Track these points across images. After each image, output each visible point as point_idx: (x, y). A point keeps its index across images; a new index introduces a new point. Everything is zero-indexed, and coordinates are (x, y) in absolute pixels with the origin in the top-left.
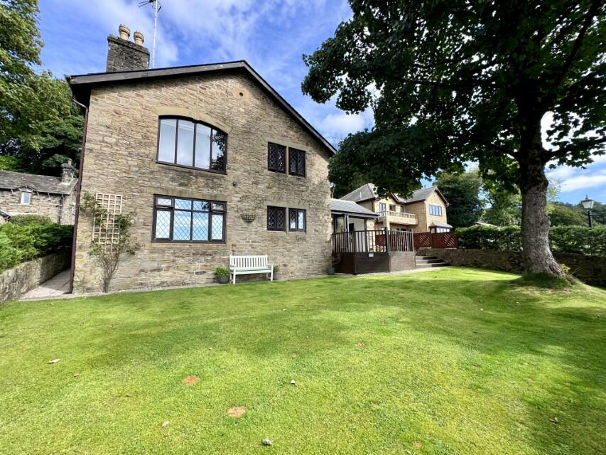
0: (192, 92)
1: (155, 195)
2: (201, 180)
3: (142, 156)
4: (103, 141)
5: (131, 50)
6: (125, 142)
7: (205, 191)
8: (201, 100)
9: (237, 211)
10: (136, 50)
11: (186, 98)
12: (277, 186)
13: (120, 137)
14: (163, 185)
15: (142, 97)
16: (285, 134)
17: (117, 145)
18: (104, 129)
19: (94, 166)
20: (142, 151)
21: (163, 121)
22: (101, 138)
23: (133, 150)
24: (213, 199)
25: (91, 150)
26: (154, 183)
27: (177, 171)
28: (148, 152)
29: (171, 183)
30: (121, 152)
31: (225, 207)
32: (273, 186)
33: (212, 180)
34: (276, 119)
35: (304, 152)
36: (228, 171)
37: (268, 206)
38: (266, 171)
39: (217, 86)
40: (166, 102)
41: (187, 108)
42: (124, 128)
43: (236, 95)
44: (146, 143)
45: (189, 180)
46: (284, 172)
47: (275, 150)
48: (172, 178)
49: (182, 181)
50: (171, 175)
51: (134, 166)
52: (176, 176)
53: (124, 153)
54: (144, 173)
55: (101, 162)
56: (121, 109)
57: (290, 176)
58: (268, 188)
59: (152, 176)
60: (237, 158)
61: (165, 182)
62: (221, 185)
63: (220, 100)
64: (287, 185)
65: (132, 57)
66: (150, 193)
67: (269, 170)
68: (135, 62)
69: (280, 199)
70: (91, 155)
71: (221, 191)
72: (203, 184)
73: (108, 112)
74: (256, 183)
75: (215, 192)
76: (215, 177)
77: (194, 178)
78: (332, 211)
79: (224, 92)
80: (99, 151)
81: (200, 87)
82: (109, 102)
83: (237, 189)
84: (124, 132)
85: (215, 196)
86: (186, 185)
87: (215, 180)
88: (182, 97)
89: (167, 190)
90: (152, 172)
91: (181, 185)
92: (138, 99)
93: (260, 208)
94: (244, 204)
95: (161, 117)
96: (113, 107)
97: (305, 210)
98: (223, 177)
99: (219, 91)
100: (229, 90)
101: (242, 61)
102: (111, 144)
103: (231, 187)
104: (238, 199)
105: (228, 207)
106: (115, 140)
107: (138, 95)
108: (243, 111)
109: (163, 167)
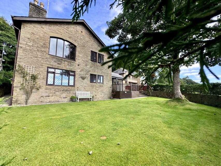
0: (63, 29)
1: (48, 67)
2: (66, 62)
3: (43, 52)
4: (27, 44)
5: (39, 9)
6: (36, 45)
7: (68, 67)
8: (67, 32)
9: (79, 75)
10: (41, 10)
11: (61, 31)
12: (94, 67)
13: (34, 43)
14: (51, 64)
15: (43, 28)
16: (97, 48)
17: (33, 46)
18: (27, 39)
19: (23, 54)
20: (43, 49)
21: (51, 39)
22: (26, 43)
23: (39, 49)
24: (70, 70)
25: (21, 47)
26: (47, 62)
27: (56, 58)
28: (45, 50)
29: (54, 63)
30: (34, 49)
31: (75, 73)
32: (93, 67)
33: (70, 63)
34: (94, 43)
35: (103, 55)
36: (76, 60)
37: (90, 74)
38: (90, 61)
39: (73, 28)
40: (53, 32)
41: (61, 35)
42: (36, 40)
43: (80, 32)
44: (45, 46)
45: (61, 62)
46: (96, 62)
47: (93, 53)
48: (55, 61)
49: (59, 63)
50: (54, 60)
51: (39, 55)
52: (56, 60)
53: (35, 50)
54: (44, 58)
55: (26, 53)
56: (35, 32)
57: (98, 63)
58: (90, 67)
59: (47, 60)
60: (80, 55)
61: (52, 62)
62: (73, 65)
63: (74, 33)
64: (97, 67)
65: (39, 12)
66: (46, 66)
67: (91, 61)
68: (41, 14)
69: (94, 72)
70: (21, 49)
71: (73, 67)
72: (67, 64)
73: (29, 32)
74: (86, 65)
75: (71, 68)
76: (71, 62)
77: (63, 61)
78: (112, 77)
79: (75, 30)
80: (25, 48)
81: (66, 27)
82: (30, 28)
83: (79, 67)
84: (36, 41)
85: (71, 69)
86: (60, 64)
87: (71, 63)
88: (59, 30)
89: (53, 66)
90: (47, 58)
91: (58, 64)
92: (41, 29)
93: (87, 74)
94: (82, 73)
95: (51, 37)
96: (31, 31)
97: (103, 76)
98: (74, 62)
99: (74, 30)
100: (77, 30)
101: (82, 20)
102: (30, 45)
103: (77, 66)
104: (80, 71)
105: (76, 74)
106: (32, 44)
107: (42, 27)
108: (82, 38)
109: (51, 57)
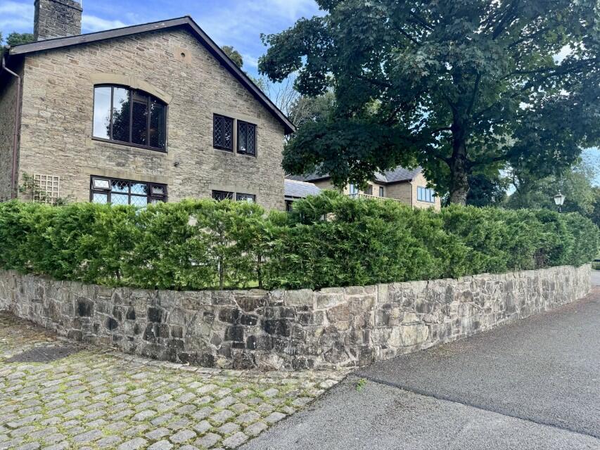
0: (129, 54)
1: (92, 176)
2: (139, 159)
3: (77, 132)
4: (39, 116)
5: (63, 7)
6: (60, 116)
7: (144, 171)
8: (139, 64)
9: (179, 196)
10: (69, 7)
11: (123, 63)
12: (224, 167)
13: (56, 111)
14: (100, 165)
15: (76, 62)
16: (234, 103)
17: (52, 120)
18: (38, 101)
19: (31, 144)
20: (78, 125)
21: (97, 90)
22: (36, 112)
23: (68, 124)
24: (153, 181)
25: (27, 126)
26: (90, 163)
27: (113, 148)
28: (83, 127)
29: (108, 162)
30: (56, 128)
31: (165, 191)
32: (219, 167)
33: (152, 159)
34: (223, 85)
35: (255, 125)
36: (169, 149)
37: (213, 191)
38: (212, 149)
40: (103, 68)
41: (124, 74)
42: (59, 100)
43: (177, 56)
44: (81, 116)
45: (127, 159)
46: (232, 151)
47: (221, 122)
48: (109, 157)
49: (120, 160)
50: (108, 154)
51: (70, 143)
52: (112, 155)
53: (60, 128)
54: (80, 151)
55: (37, 140)
56: (55, 78)
57: (238, 155)
58: (214, 169)
59: (88, 155)
60: (179, 133)
61: (102, 162)
62: (160, 165)
64: (235, 166)
65: (64, 16)
66: (87, 174)
67: (215, 147)
68: (68, 21)
69: (226, 183)
70: (28, 131)
71: (161, 172)
72: (141, 164)
73: (41, 81)
74: (199, 163)
75: (155, 173)
76: (154, 155)
77: (131, 156)
79: (164, 53)
80: (35, 127)
81: (137, 48)
82: (43, 70)
83: (178, 170)
84: (59, 104)
85: (155, 178)
86: (124, 165)
87: (154, 159)
88: (118, 62)
89: (104, 170)
90: (89, 149)
91: (118, 164)
92: (71, 65)
93: (203, 192)
94: (187, 187)
95: (96, 86)
96: (47, 76)
97: (255, 196)
98: (162, 156)
99: (159, 52)
100: (169, 50)
102: (46, 119)
103: (172, 168)
104: (180, 181)
105: (169, 191)
106: (49, 114)
107: (72, 61)
109: (99, 144)
